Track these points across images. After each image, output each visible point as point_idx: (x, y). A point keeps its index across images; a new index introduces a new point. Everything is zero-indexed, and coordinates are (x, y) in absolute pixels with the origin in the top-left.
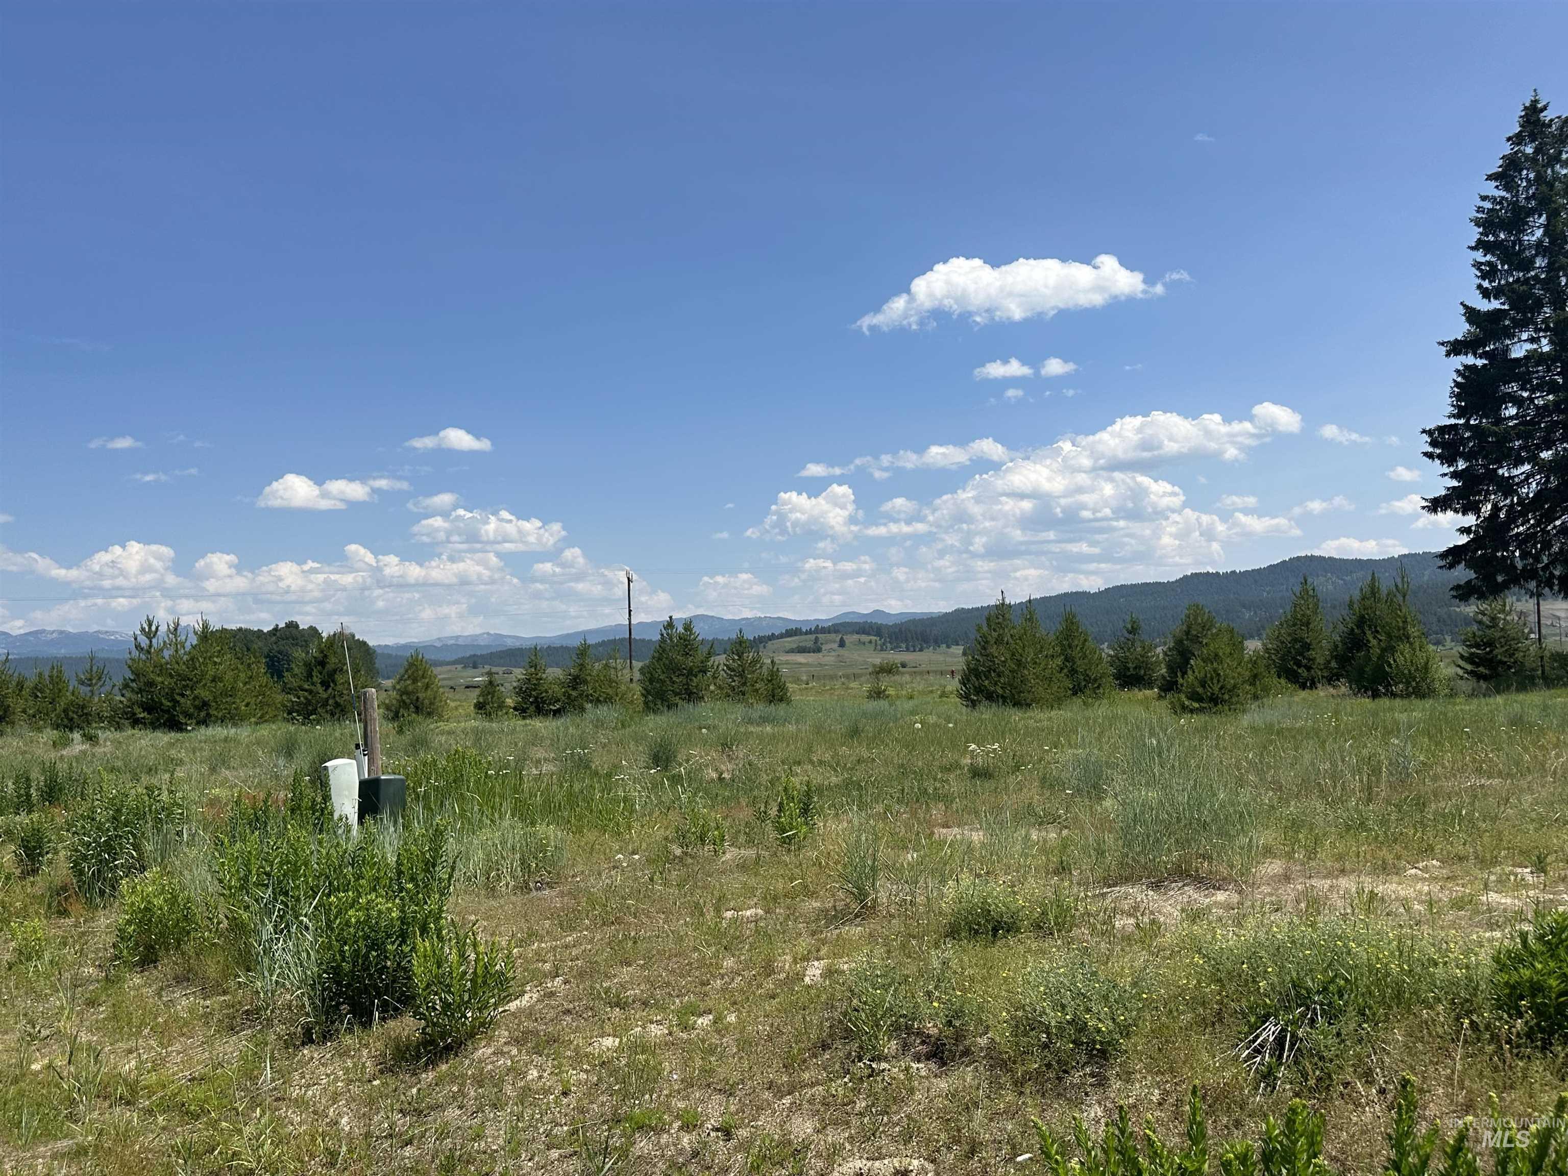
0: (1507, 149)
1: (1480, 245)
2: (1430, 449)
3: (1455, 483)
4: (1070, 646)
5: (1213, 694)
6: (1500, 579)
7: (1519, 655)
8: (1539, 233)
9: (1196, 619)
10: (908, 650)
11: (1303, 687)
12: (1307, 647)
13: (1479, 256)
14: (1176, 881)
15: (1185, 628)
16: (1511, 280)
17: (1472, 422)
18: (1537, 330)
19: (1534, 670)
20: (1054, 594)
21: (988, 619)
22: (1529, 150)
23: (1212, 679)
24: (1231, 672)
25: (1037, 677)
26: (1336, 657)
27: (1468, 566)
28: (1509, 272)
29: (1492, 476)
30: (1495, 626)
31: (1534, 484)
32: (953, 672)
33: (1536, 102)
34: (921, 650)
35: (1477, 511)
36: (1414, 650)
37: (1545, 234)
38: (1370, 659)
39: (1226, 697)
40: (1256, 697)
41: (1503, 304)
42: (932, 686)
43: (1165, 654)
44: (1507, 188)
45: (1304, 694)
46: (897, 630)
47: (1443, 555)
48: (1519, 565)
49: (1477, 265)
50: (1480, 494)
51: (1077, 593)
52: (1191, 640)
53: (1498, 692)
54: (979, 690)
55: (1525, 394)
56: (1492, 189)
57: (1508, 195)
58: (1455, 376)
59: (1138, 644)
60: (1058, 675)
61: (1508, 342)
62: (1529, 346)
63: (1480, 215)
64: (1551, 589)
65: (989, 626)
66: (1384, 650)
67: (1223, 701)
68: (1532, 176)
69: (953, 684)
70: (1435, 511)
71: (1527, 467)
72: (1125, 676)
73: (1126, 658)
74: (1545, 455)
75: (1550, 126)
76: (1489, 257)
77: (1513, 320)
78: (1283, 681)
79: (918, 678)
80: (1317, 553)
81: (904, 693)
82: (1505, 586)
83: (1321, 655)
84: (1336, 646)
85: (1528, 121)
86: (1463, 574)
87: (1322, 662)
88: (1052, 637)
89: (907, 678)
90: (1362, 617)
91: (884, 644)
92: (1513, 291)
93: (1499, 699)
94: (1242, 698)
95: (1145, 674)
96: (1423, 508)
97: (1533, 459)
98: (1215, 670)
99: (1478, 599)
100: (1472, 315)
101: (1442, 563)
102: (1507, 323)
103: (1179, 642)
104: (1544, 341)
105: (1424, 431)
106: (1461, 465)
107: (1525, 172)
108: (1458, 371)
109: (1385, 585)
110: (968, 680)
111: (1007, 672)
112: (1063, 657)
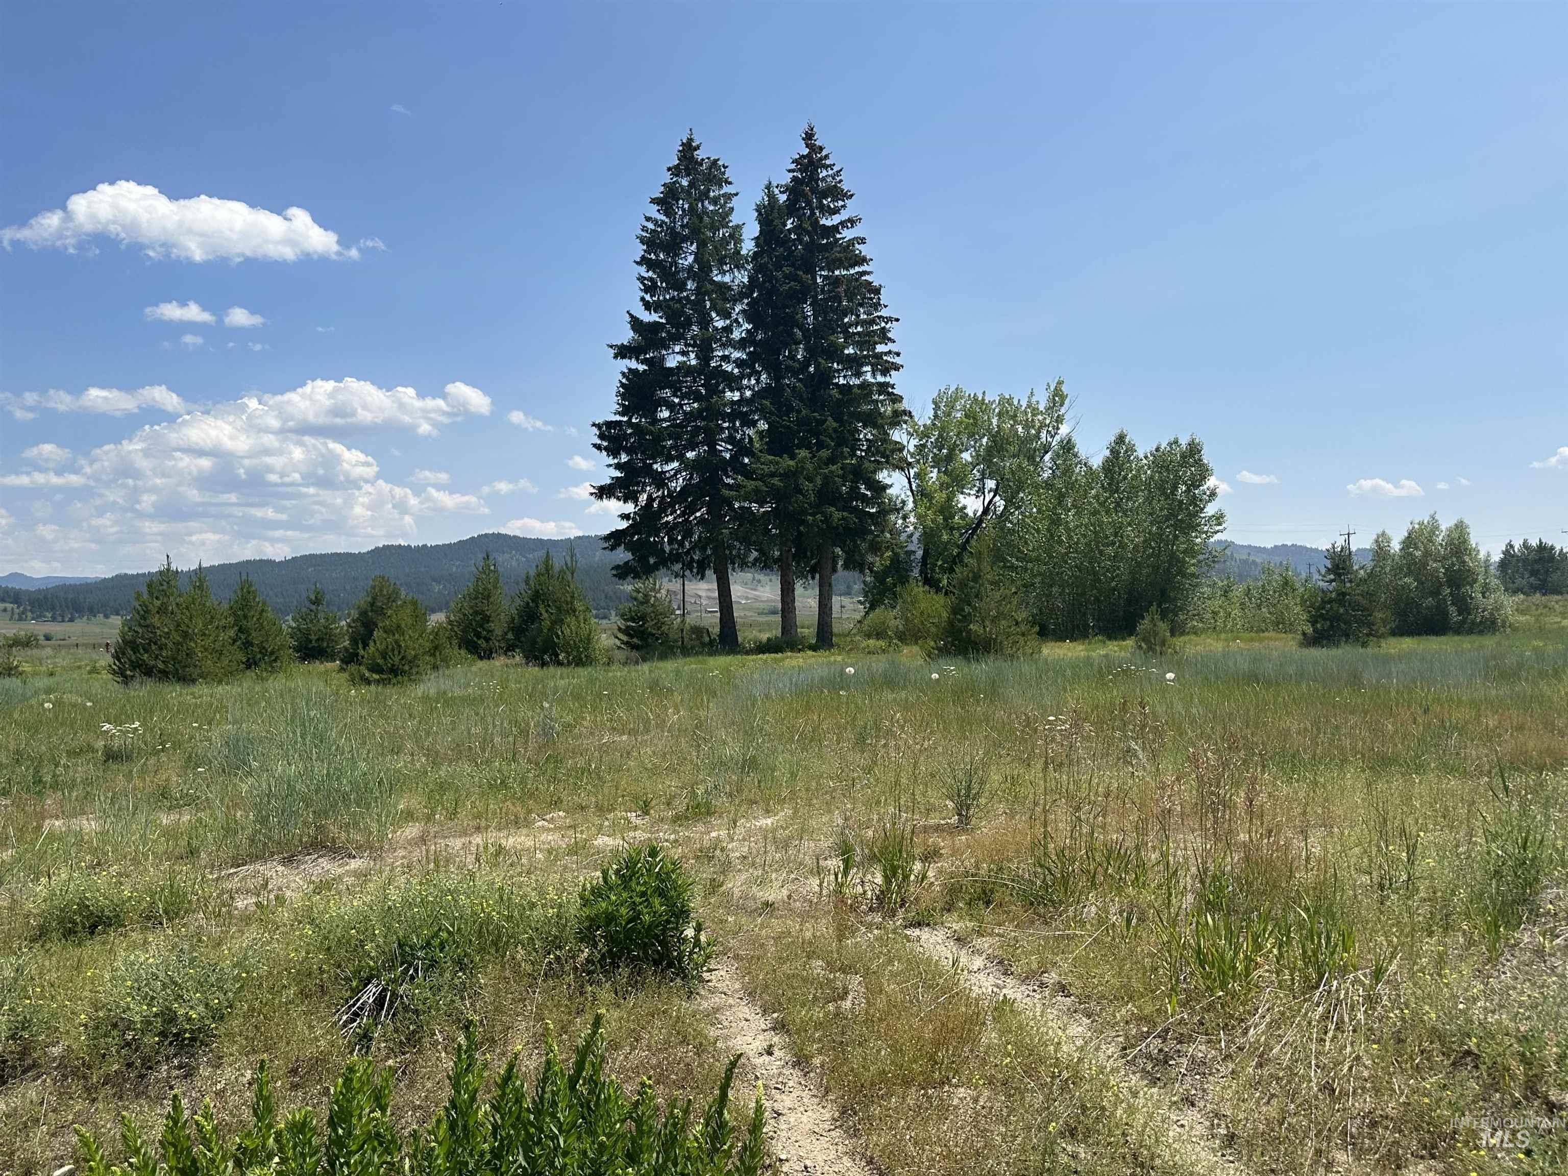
0: (667, 178)
1: (643, 261)
2: (599, 442)
3: (618, 474)
4: (245, 617)
5: (393, 665)
6: (652, 561)
7: (665, 628)
8: (691, 259)
9: (381, 590)
10: (54, 619)
11: (481, 658)
12: (487, 619)
13: (643, 271)
14: (309, 854)
15: (369, 599)
16: (668, 297)
17: (634, 420)
18: (686, 345)
19: (676, 641)
20: (234, 561)
21: (149, 586)
22: (685, 183)
23: (393, 650)
24: (413, 644)
25: (206, 650)
26: (512, 629)
27: (626, 549)
28: (667, 290)
29: (648, 470)
30: (647, 602)
31: (681, 480)
32: (108, 644)
33: (690, 140)
34: (71, 620)
35: (636, 501)
36: (579, 622)
37: (695, 260)
38: (542, 631)
39: (407, 668)
40: (435, 667)
41: (661, 317)
42: (80, 660)
43: (349, 625)
44: (667, 214)
45: (481, 664)
46: (41, 597)
47: (607, 538)
48: (667, 549)
49: (641, 279)
50: (638, 484)
51: (261, 561)
52: (376, 612)
53: (644, 660)
54: (135, 666)
55: (677, 400)
56: (653, 211)
57: (667, 220)
58: (620, 377)
59: (321, 615)
60: (230, 648)
61: (664, 352)
62: (680, 358)
63: (644, 234)
64: (692, 571)
65: (151, 593)
66: (554, 623)
67: (403, 672)
68: (686, 206)
69: (105, 660)
70: (601, 497)
71: (676, 464)
72: (306, 648)
73: (308, 629)
74: (690, 455)
75: (701, 165)
76: (650, 274)
77: (668, 332)
78: (463, 652)
79: (63, 652)
80: (503, 531)
81: (44, 668)
82: (655, 567)
83: (498, 627)
84: (513, 619)
85: (684, 156)
86: (622, 555)
87: (500, 633)
88: (225, 605)
89: (49, 651)
90: (537, 592)
91: (23, 613)
92: (669, 307)
93: (645, 667)
94: (421, 669)
95: (328, 647)
96: (592, 494)
97: (681, 457)
98: (396, 642)
99: (634, 578)
100: (636, 323)
101: (607, 545)
102: (664, 335)
103: (363, 613)
104: (692, 356)
105: (594, 425)
106: (624, 458)
107: (681, 202)
108: (623, 374)
109: (557, 563)
110: (124, 654)
111: (170, 645)
112: (236, 628)
